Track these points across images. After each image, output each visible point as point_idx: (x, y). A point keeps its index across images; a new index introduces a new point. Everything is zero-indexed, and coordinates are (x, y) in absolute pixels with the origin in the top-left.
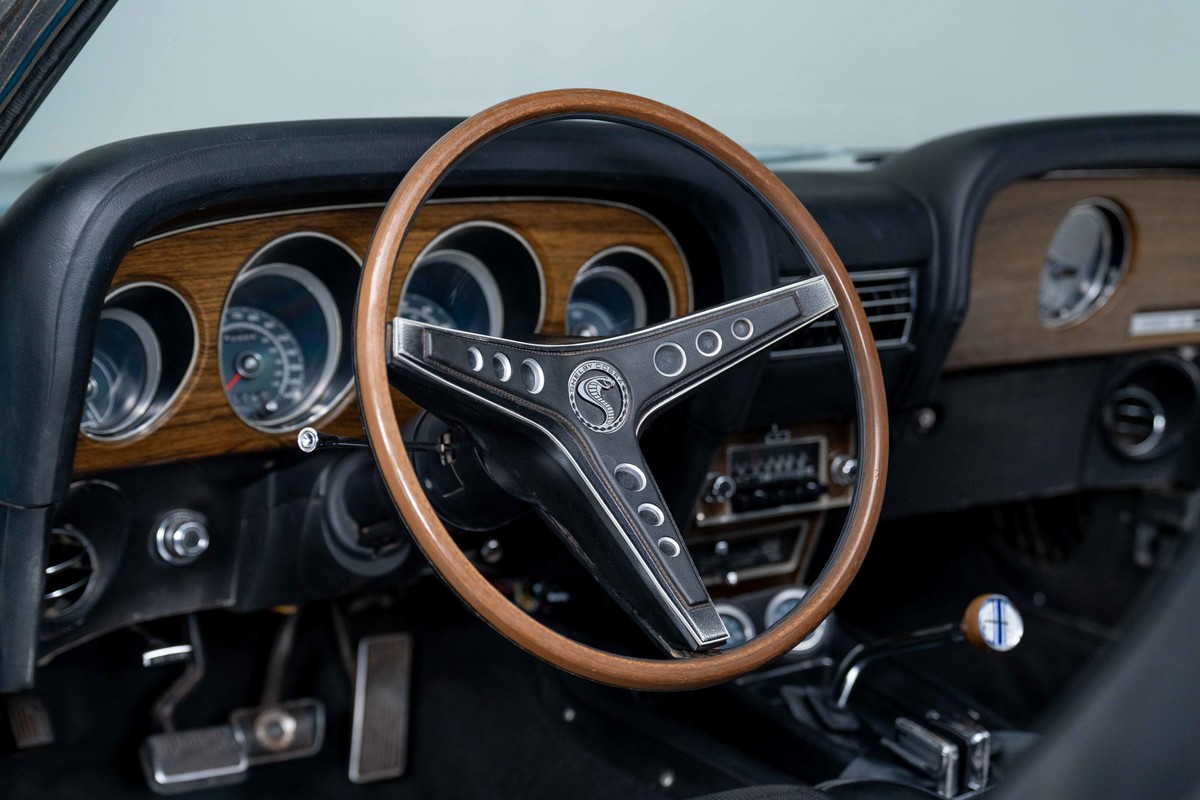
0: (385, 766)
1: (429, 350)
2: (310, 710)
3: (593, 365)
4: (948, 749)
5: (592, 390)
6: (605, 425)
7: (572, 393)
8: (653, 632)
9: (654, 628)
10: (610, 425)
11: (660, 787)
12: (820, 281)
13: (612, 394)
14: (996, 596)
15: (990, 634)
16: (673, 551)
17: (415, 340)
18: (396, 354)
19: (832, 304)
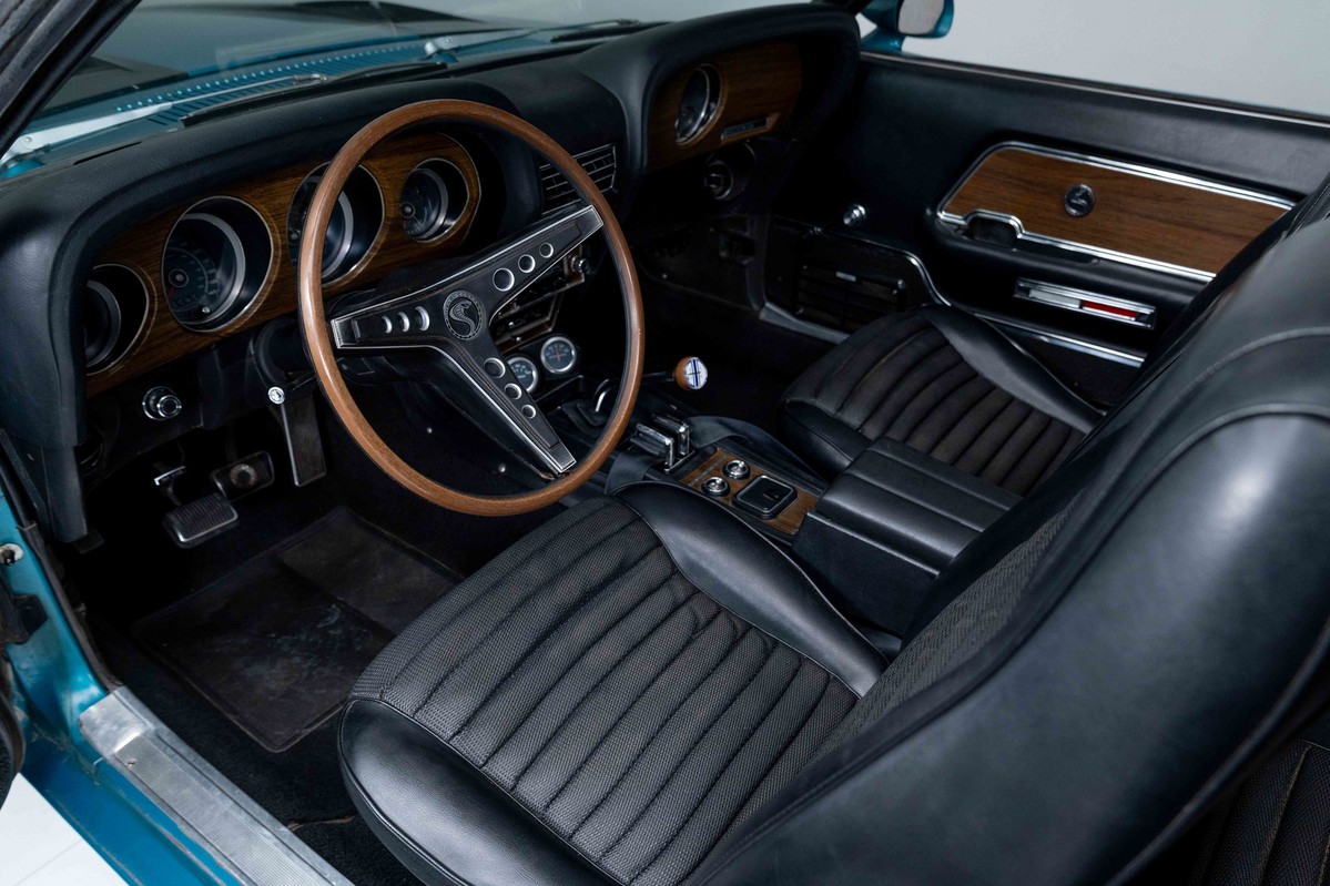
0: (316, 473)
1: (358, 334)
2: (262, 457)
3: (456, 295)
4: (668, 441)
5: (458, 314)
6: (471, 334)
7: (446, 319)
8: (526, 463)
9: (526, 460)
10: (473, 334)
11: (499, 473)
12: (590, 209)
13: (471, 313)
14: (692, 359)
15: (691, 381)
16: (531, 413)
17: (347, 331)
18: (339, 347)
19: (600, 224)
